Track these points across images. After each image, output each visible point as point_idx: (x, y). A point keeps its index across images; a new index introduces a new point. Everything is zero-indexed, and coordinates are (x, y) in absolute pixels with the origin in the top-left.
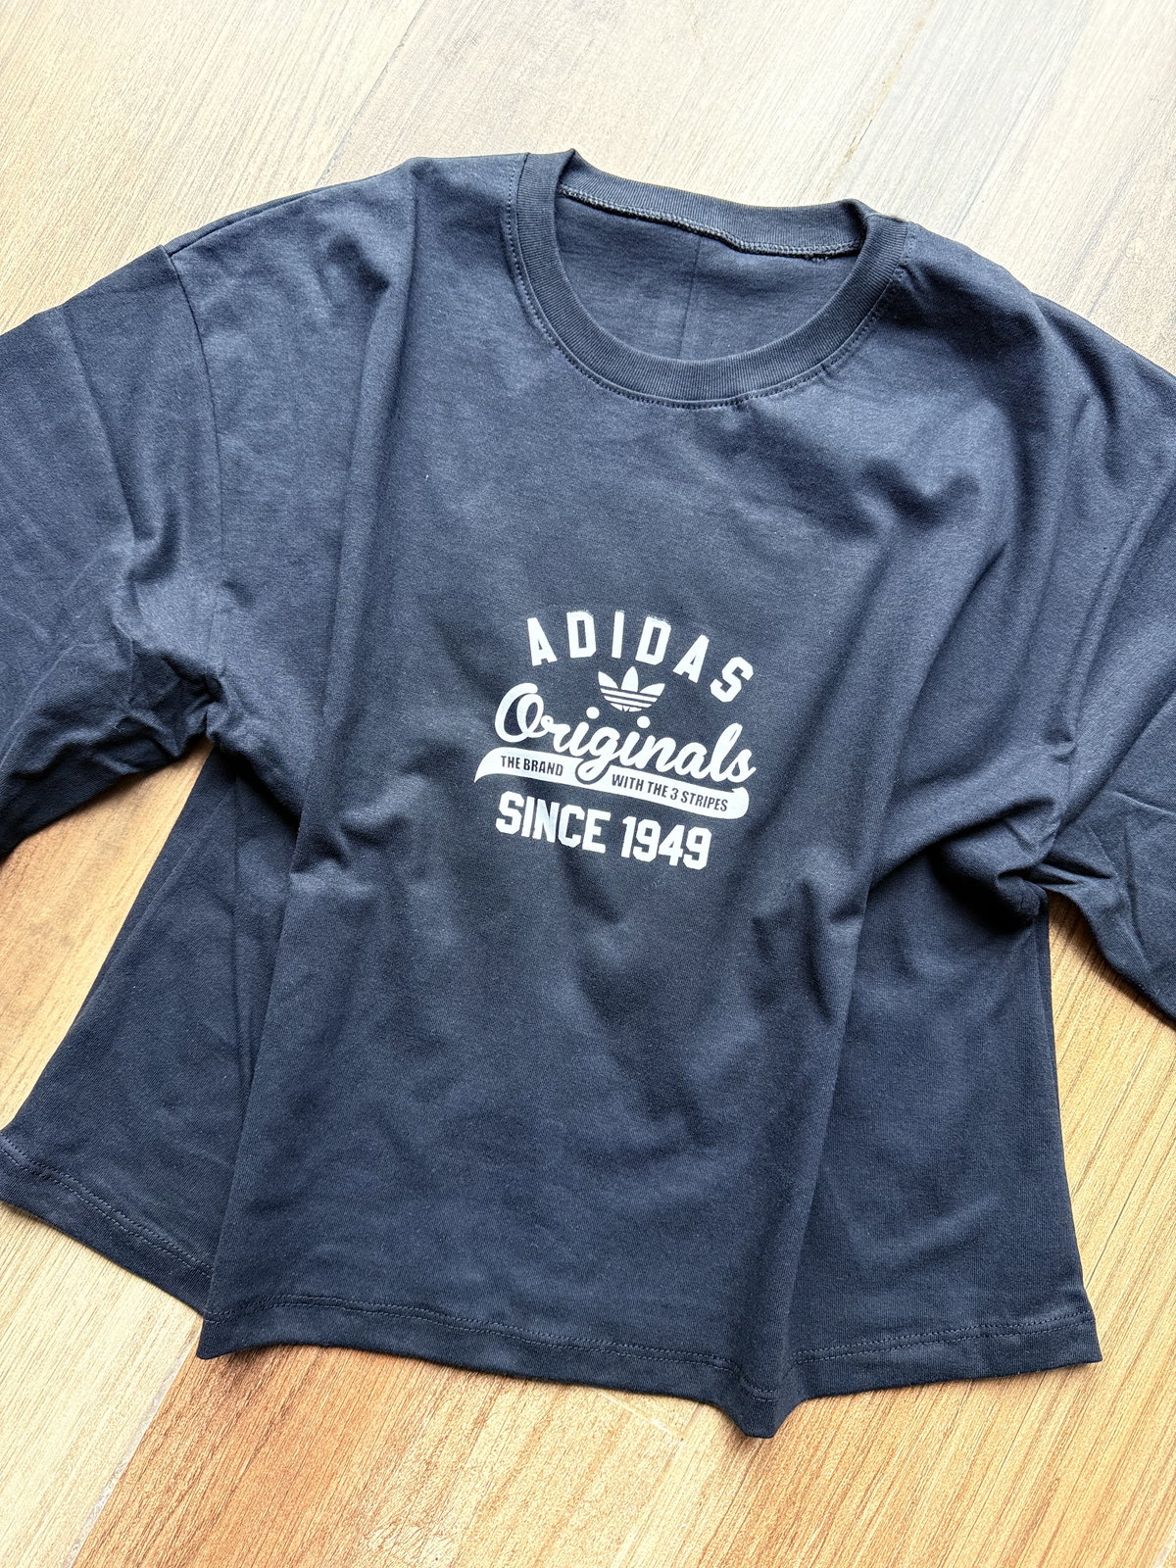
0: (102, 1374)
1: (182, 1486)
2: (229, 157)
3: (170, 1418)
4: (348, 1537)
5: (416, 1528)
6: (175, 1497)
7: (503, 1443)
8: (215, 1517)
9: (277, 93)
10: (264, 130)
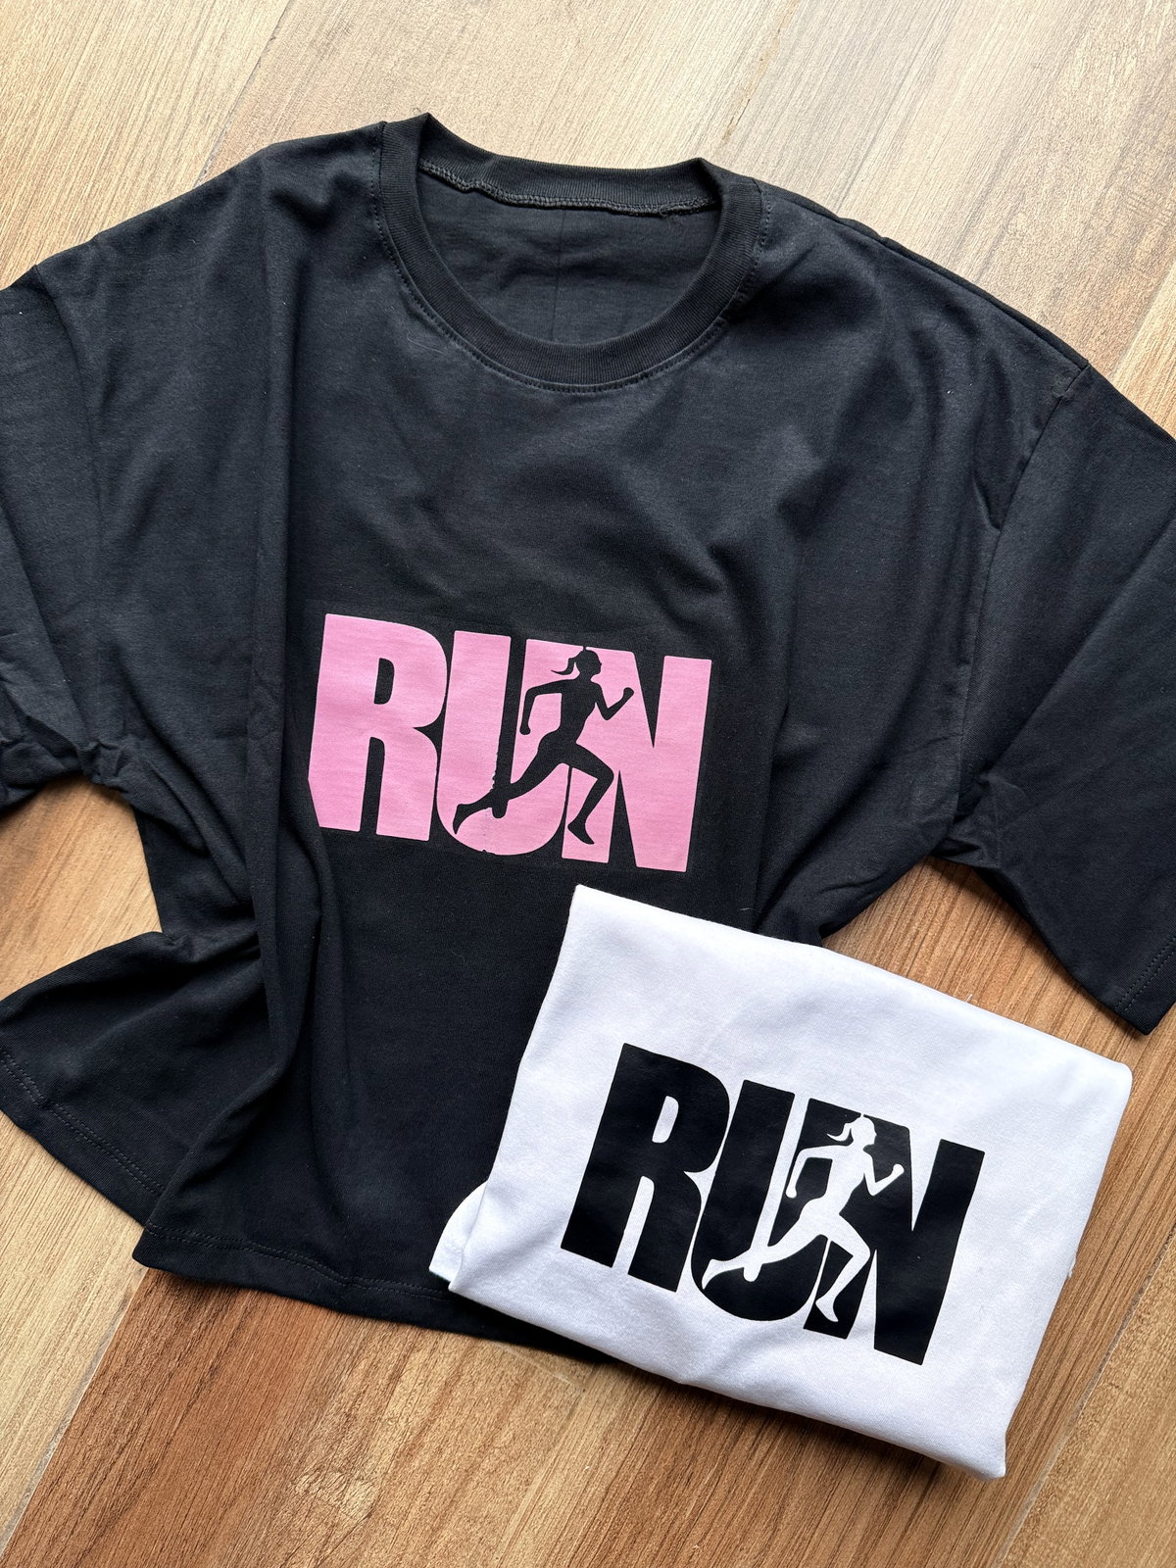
0: (43, 1340)
1: (122, 1440)
2: (107, 160)
3: (108, 1378)
4: (276, 1483)
5: (338, 1474)
6: (116, 1450)
7: (417, 1397)
8: (154, 1468)
9: (151, 92)
10: (140, 132)
